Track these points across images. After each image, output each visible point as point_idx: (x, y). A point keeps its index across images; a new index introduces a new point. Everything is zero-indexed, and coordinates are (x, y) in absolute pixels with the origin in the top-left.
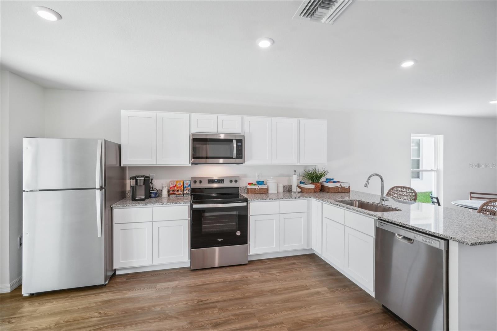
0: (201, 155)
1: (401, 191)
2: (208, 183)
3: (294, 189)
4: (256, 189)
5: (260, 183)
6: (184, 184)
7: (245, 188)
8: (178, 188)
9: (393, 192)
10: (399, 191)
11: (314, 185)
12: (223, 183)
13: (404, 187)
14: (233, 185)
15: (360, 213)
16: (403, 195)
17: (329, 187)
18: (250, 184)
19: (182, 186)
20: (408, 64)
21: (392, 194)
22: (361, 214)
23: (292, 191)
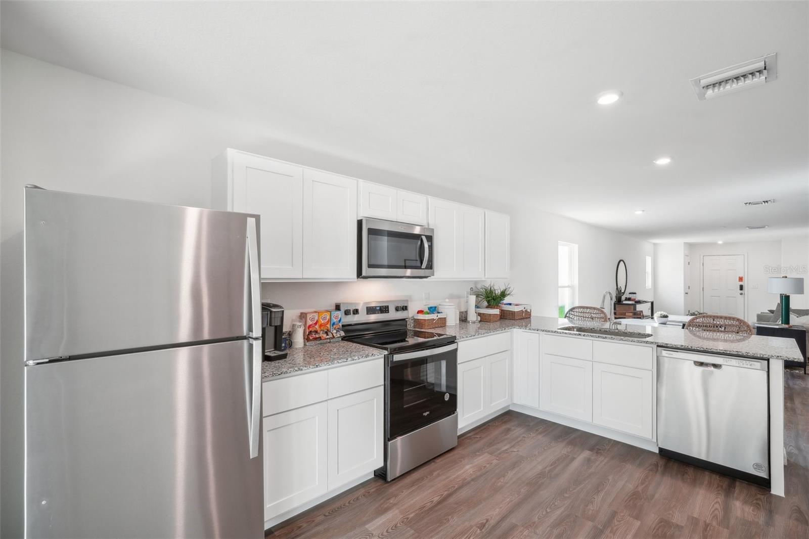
0: (379, 263)
1: (584, 313)
2: (367, 314)
3: (472, 316)
4: (434, 320)
5: (433, 310)
6: (332, 317)
7: (412, 320)
8: (321, 326)
9: (572, 314)
10: (581, 312)
11: (498, 310)
12: (388, 312)
13: (587, 308)
14: (400, 315)
15: (628, 343)
16: (586, 317)
17: (514, 312)
18: (420, 312)
19: (328, 321)
20: (663, 161)
21: (571, 316)
22: (631, 343)
23: (468, 319)
